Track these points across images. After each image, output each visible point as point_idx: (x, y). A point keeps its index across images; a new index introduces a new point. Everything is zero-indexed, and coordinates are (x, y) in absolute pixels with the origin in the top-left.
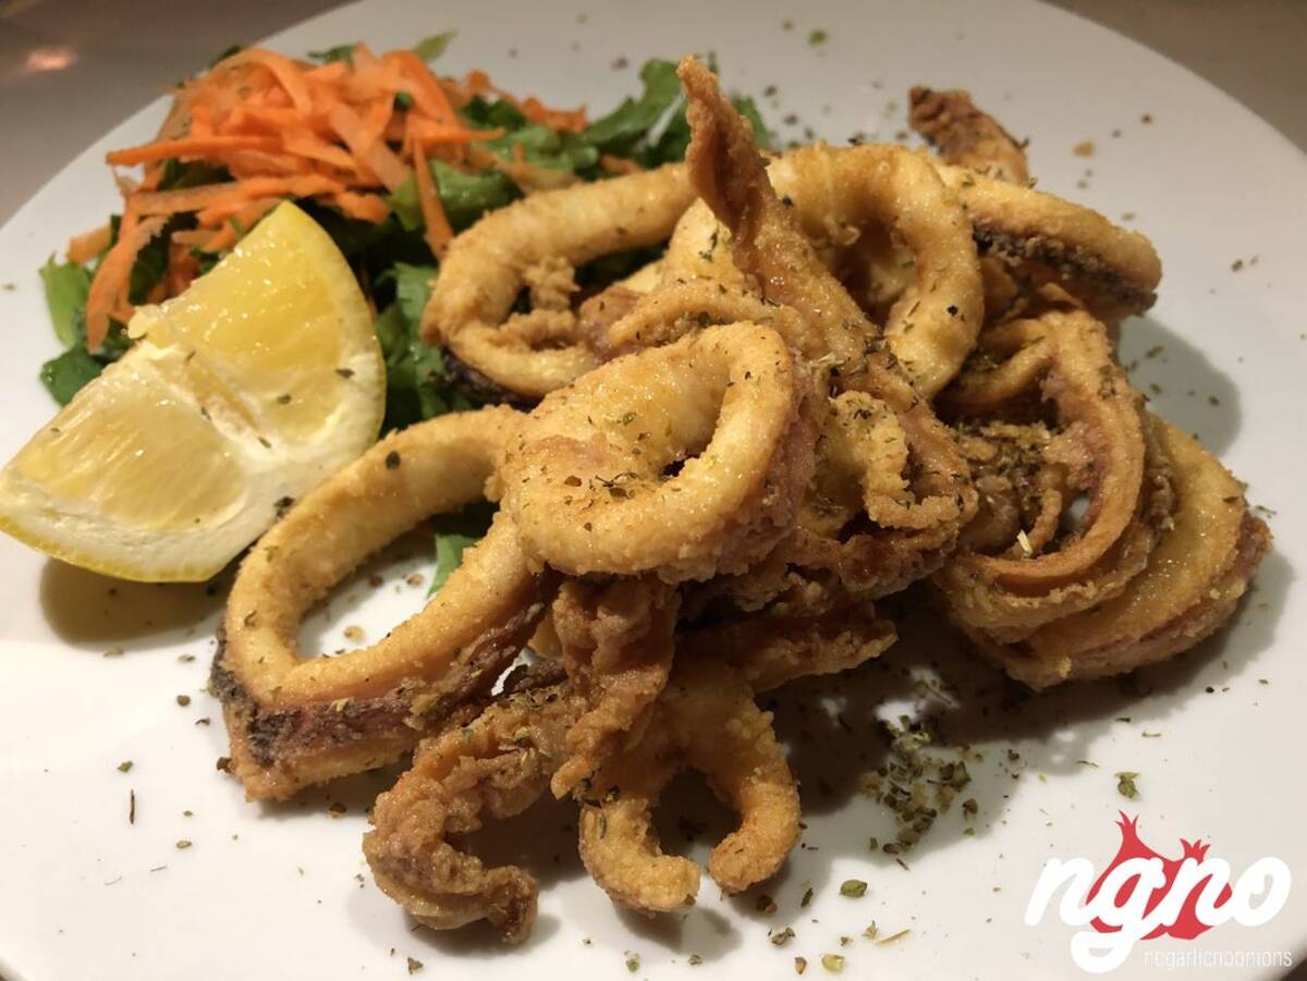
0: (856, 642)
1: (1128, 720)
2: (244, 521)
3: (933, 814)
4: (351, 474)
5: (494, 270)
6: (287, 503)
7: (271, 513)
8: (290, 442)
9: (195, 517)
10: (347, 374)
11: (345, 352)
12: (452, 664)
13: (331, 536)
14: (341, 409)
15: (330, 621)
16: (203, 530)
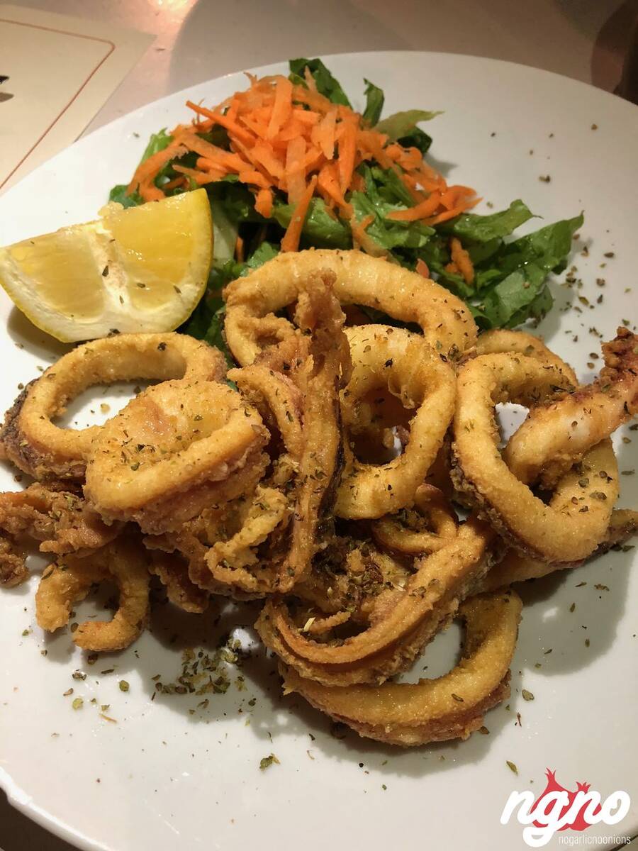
0: (183, 598)
1: (313, 739)
2: (92, 328)
3: (192, 690)
4: (144, 339)
5: (285, 282)
6: (116, 332)
7: (107, 332)
8: (133, 305)
9: (71, 314)
10: (178, 291)
11: (185, 279)
12: (66, 463)
13: (120, 360)
14: (168, 305)
15: (104, 394)
16: (73, 321)
